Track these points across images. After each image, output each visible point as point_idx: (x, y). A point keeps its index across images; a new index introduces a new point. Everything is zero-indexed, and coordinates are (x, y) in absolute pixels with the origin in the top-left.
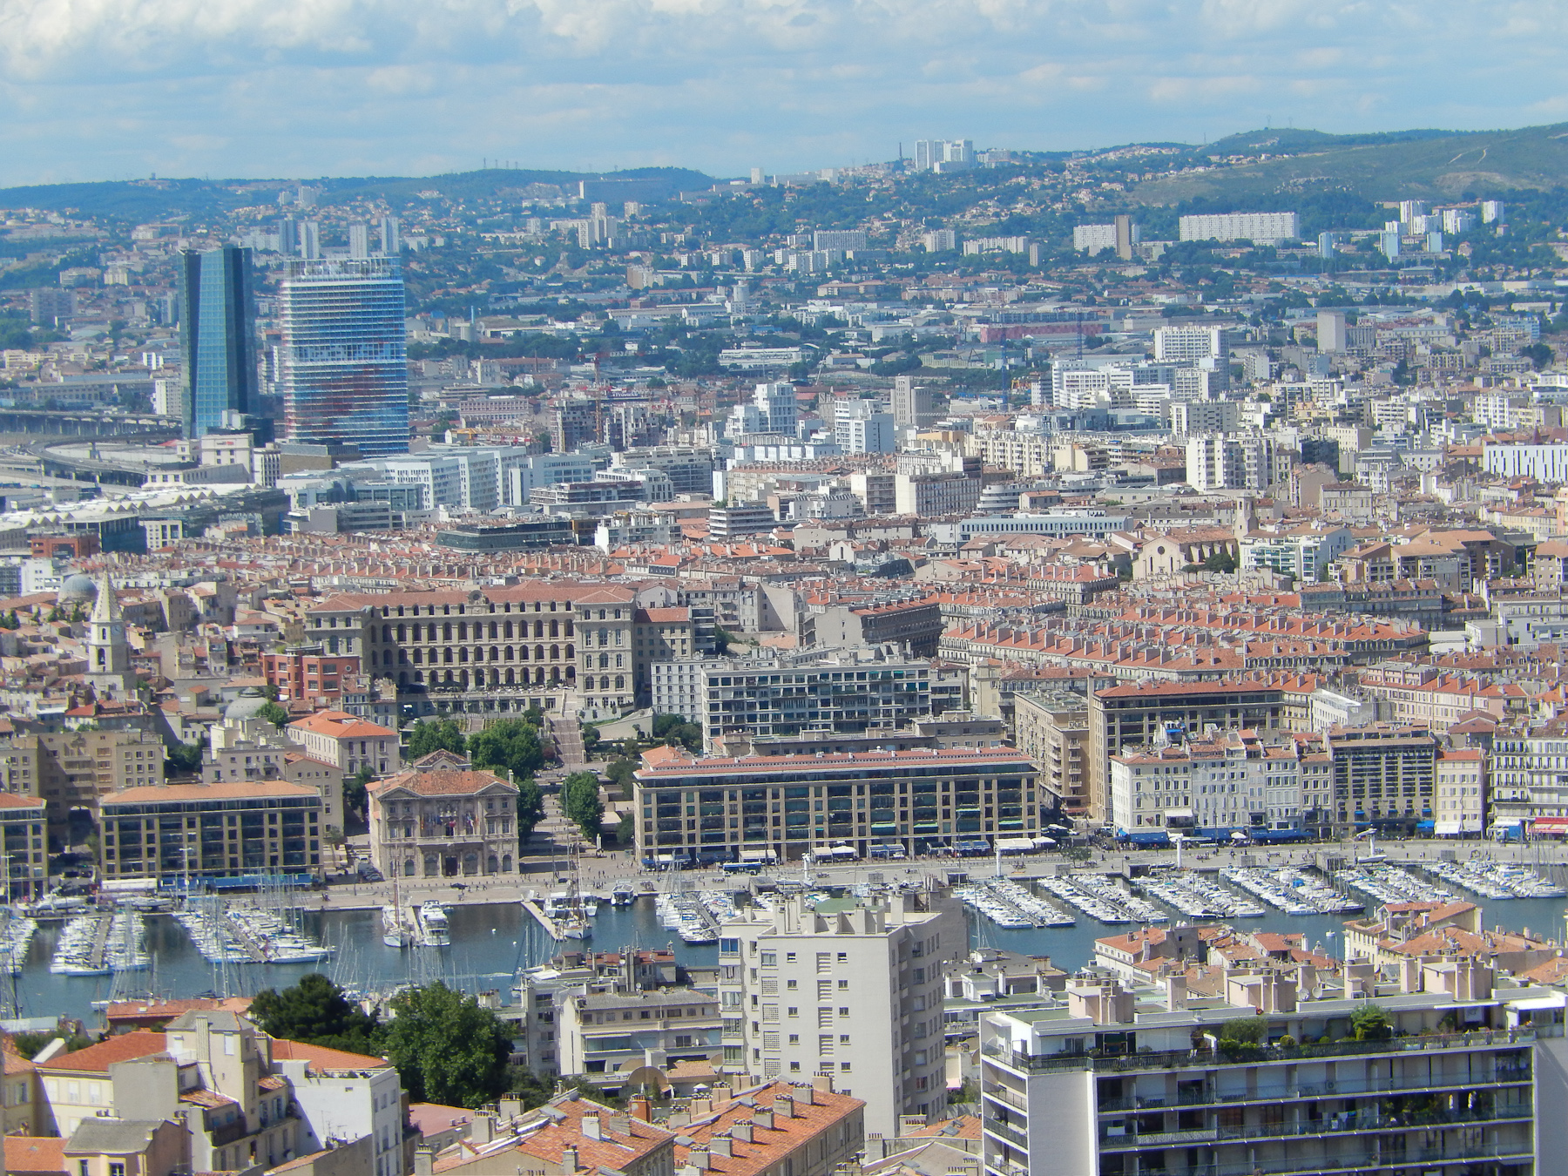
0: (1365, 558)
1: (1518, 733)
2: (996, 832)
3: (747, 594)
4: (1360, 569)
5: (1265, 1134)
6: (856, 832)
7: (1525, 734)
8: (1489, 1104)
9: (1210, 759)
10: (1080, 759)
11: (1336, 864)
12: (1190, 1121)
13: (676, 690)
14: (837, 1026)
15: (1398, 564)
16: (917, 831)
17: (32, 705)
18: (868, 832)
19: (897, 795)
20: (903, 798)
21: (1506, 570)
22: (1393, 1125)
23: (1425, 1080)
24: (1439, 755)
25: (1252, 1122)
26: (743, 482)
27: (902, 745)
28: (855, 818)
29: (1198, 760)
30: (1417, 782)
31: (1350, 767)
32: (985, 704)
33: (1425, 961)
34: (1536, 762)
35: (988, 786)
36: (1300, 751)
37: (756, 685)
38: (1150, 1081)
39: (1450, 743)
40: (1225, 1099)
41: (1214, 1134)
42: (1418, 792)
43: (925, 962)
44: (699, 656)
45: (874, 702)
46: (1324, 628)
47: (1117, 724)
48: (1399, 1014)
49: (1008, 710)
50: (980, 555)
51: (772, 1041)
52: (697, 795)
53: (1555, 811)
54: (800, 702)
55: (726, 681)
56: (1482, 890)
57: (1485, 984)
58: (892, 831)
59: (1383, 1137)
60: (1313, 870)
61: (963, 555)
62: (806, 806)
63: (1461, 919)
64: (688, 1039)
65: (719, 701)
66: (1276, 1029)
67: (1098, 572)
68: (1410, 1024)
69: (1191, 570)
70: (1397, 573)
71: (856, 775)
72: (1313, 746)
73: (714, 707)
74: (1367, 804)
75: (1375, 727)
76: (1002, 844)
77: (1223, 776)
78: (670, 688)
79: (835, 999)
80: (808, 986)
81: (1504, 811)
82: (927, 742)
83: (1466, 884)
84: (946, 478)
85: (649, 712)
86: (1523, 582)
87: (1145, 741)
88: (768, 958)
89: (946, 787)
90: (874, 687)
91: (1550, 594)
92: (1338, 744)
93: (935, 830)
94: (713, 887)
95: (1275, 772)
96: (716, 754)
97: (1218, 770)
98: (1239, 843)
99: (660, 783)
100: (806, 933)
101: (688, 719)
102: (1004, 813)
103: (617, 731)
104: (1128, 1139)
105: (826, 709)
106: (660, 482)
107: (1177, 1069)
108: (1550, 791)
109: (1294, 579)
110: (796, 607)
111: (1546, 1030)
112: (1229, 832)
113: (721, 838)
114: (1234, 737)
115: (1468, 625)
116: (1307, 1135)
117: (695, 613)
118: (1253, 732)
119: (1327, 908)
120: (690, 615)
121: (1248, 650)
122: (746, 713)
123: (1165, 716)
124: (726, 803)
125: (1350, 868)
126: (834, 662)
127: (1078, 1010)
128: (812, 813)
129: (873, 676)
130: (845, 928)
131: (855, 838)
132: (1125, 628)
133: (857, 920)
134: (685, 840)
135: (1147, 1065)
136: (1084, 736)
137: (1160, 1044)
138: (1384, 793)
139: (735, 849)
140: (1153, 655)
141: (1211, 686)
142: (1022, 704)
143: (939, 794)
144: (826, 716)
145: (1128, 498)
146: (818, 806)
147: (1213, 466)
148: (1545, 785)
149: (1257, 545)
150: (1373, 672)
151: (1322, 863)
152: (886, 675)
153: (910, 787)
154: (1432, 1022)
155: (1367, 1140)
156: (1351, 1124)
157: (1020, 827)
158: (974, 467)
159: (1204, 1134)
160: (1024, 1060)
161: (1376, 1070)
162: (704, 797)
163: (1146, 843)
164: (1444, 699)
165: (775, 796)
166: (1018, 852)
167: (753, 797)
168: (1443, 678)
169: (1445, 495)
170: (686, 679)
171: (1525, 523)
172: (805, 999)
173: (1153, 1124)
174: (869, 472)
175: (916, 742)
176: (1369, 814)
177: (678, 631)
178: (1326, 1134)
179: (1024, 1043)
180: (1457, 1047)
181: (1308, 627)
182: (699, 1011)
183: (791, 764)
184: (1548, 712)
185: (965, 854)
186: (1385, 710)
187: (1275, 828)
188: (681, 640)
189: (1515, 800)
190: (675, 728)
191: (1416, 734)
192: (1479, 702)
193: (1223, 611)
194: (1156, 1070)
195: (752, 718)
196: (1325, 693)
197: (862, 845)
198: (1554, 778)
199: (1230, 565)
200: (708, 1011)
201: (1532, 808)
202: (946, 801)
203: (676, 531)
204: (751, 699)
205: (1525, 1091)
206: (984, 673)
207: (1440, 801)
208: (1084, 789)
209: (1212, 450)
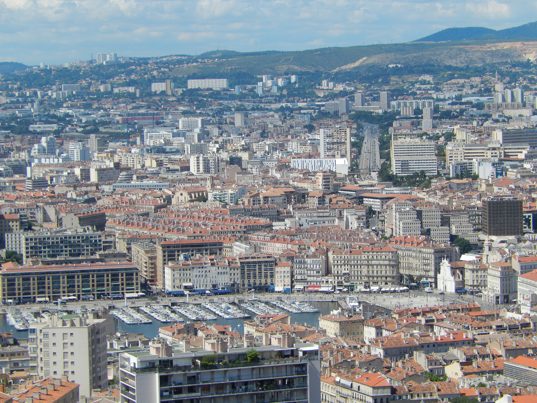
0: (251, 197)
1: (303, 257)
2: (125, 291)
3: (39, 209)
4: (249, 201)
5: (217, 394)
6: (76, 291)
7: (305, 257)
8: (293, 382)
9: (199, 266)
10: (154, 266)
11: (241, 301)
12: (191, 390)
13: (14, 242)
14: (70, 359)
15: (262, 199)
16: (98, 291)
18: (81, 291)
19: (91, 279)
20: (93, 280)
21: (299, 201)
22: (260, 390)
23: (271, 375)
24: (276, 264)
25: (213, 390)
26: (37, 171)
27: (93, 261)
28: (76, 287)
29: (194, 266)
30: (269, 273)
31: (246, 268)
32: (121, 247)
33: (271, 334)
34: (309, 266)
35: (122, 275)
36: (229, 263)
37: (42, 241)
38: (177, 376)
39: (280, 260)
40: (203, 382)
41: (199, 394)
42: (269, 277)
43: (100, 336)
44: (22, 231)
45: (83, 246)
46: (237, 221)
47: (166, 254)
48: (263, 352)
49: (129, 249)
50: (119, 196)
51: (47, 364)
52: (21, 279)
53: (315, 283)
54: (57, 247)
55: (31, 239)
56: (290, 310)
57: (292, 342)
58: (89, 291)
59: (257, 394)
60: (233, 303)
61: (114, 196)
62: (59, 283)
63: (283, 320)
64: (18, 364)
65: (29, 246)
66: (221, 358)
67: (160, 202)
68: (266, 356)
69: (192, 201)
70: (262, 202)
71: (77, 272)
72: (234, 261)
73: (27, 248)
74: (252, 281)
75: (254, 255)
76: (127, 295)
77: (203, 271)
78: (12, 242)
79: (69, 349)
80: (60, 345)
81: (298, 283)
82: (101, 260)
83: (285, 308)
84: (108, 169)
85: (4, 250)
86: (304, 205)
87: (176, 260)
88: (46, 335)
89: (108, 276)
90: (83, 241)
91: (314, 209)
92: (242, 261)
93: (104, 290)
94: (26, 311)
95: (220, 270)
96: (28, 264)
97: (201, 270)
98: (209, 295)
99: (8, 275)
100: (59, 326)
101: (18, 253)
102: (128, 285)
104: (170, 396)
105: (66, 249)
106: (9, 171)
107: (187, 372)
108: (314, 276)
109: (227, 204)
110: (56, 214)
111: (312, 358)
112: (205, 290)
113: (30, 294)
114: (206, 258)
115: (286, 220)
116: (231, 394)
117: (21, 216)
118: (213, 257)
119: (238, 316)
120: (19, 217)
121: (211, 229)
122: (38, 250)
123: (183, 251)
124: (31, 281)
125: (246, 303)
126: (69, 233)
127: (153, 352)
128: (61, 285)
129: (83, 237)
130: (73, 324)
131: (76, 293)
132: (169, 221)
133: (77, 322)
134: (17, 294)
135: (177, 371)
136: (155, 258)
137: (181, 363)
138: (257, 277)
139: (34, 298)
140: (179, 230)
141: (199, 241)
142: (134, 247)
143: (106, 278)
144: (66, 251)
145: (170, 176)
146: (64, 283)
147: (199, 166)
148: (312, 274)
149: (214, 192)
150: (253, 236)
151: (236, 301)
152: (87, 237)
153: (95, 276)
154: (273, 355)
155: (252, 395)
156: (246, 390)
157: (133, 289)
158: (117, 165)
159: (196, 394)
160: (134, 369)
161: (254, 372)
162: (24, 279)
163: (176, 295)
164: (278, 245)
165: (49, 279)
166: (133, 298)
167: (41, 279)
168: (277, 238)
169: (278, 176)
170: (18, 239)
171: (305, 185)
172: (59, 349)
173: (179, 391)
174: (81, 167)
175: (97, 260)
176: (252, 285)
177: (15, 222)
178: (238, 394)
179: (135, 364)
180: (282, 363)
181: (231, 221)
182: (21, 354)
183: (54, 268)
184: (313, 249)
185: (114, 299)
186: (258, 249)
187: (220, 289)
188: (15, 225)
189: (302, 279)
190: (14, 256)
191: (268, 257)
192: (290, 246)
193: (203, 215)
194: (180, 372)
195: (41, 252)
196: (237, 243)
197: (79, 296)
198: (315, 272)
199: (205, 200)
200: (25, 354)
201: (308, 282)
202: (108, 280)
203: (14, 188)
204: (40, 246)
205: (305, 378)
206: (121, 237)
207: (276, 280)
208: (156, 276)
209: (199, 160)
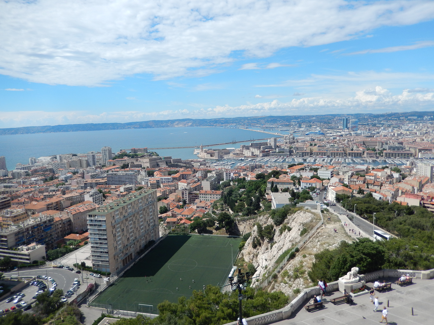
2: (410, 157)
13: (385, 147)
14: (426, 172)
17: (342, 146)
19: (403, 154)
28: (400, 156)
29: (426, 153)
32: (408, 149)
35: (410, 154)
47: (419, 151)
51: (421, 172)
54: (394, 148)
61: (402, 139)
65: (388, 148)
67: (414, 140)
69: (421, 140)
71: (399, 153)
80: (424, 169)
94: (390, 160)
95: (432, 154)
96: (388, 151)
103: (380, 149)
109: (429, 141)
112: (428, 158)
118: (430, 152)
121: (428, 146)
123: (423, 150)
124: (390, 154)
128: (397, 155)
129: (399, 146)
130: (427, 166)
132: (417, 144)
134: (387, 156)
136: (416, 151)
139: (391, 157)
140: (420, 146)
141: (426, 148)
142: (411, 149)
144: (397, 149)
145: (413, 135)
165: (394, 154)
175: (404, 151)
187: (432, 158)
193: (425, 143)
195: (391, 149)
202: (406, 155)
203: (380, 136)
208: (417, 155)
209: (419, 132)
